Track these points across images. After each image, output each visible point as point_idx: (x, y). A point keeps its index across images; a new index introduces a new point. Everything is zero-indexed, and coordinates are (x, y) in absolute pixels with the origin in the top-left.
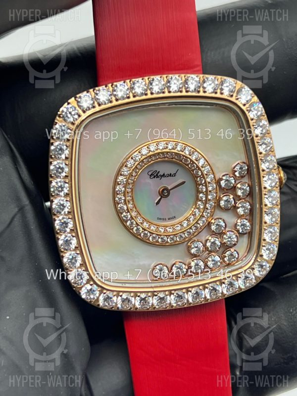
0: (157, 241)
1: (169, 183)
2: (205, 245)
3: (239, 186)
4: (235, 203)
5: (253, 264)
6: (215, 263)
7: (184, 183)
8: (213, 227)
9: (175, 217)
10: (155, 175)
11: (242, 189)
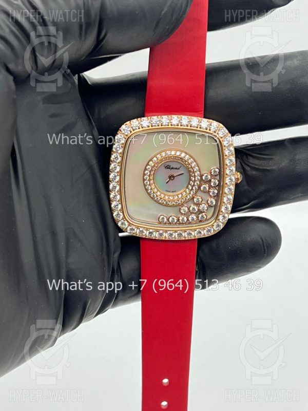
0: (163, 203)
1: (175, 173)
2: (189, 209)
3: (212, 180)
4: (209, 189)
5: (214, 223)
6: (193, 219)
7: (183, 174)
8: (195, 200)
9: (175, 191)
10: (168, 167)
11: (214, 182)
